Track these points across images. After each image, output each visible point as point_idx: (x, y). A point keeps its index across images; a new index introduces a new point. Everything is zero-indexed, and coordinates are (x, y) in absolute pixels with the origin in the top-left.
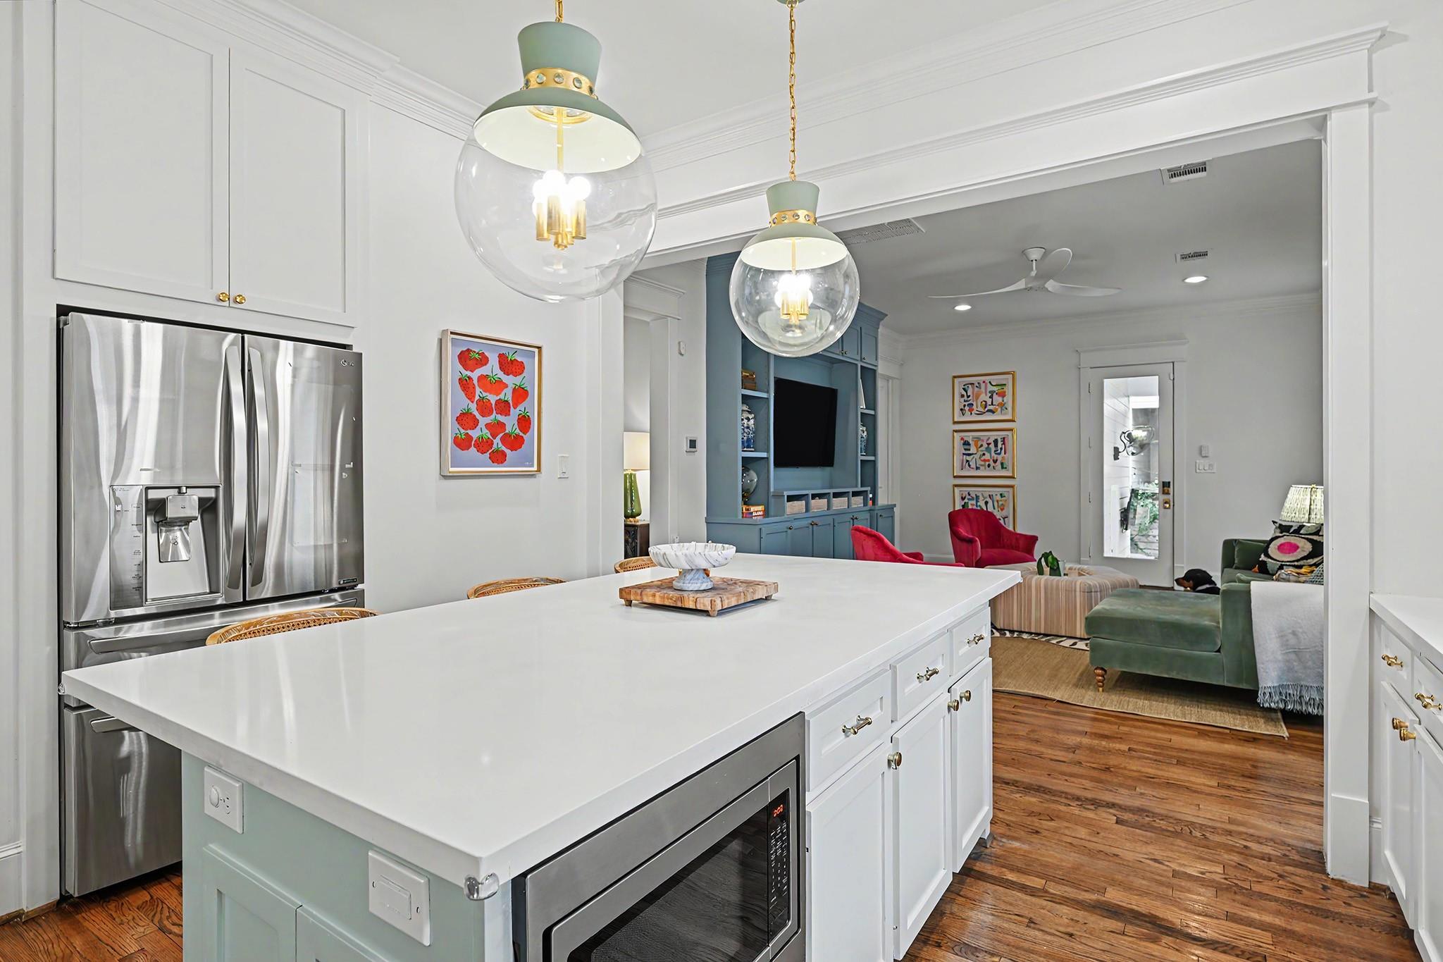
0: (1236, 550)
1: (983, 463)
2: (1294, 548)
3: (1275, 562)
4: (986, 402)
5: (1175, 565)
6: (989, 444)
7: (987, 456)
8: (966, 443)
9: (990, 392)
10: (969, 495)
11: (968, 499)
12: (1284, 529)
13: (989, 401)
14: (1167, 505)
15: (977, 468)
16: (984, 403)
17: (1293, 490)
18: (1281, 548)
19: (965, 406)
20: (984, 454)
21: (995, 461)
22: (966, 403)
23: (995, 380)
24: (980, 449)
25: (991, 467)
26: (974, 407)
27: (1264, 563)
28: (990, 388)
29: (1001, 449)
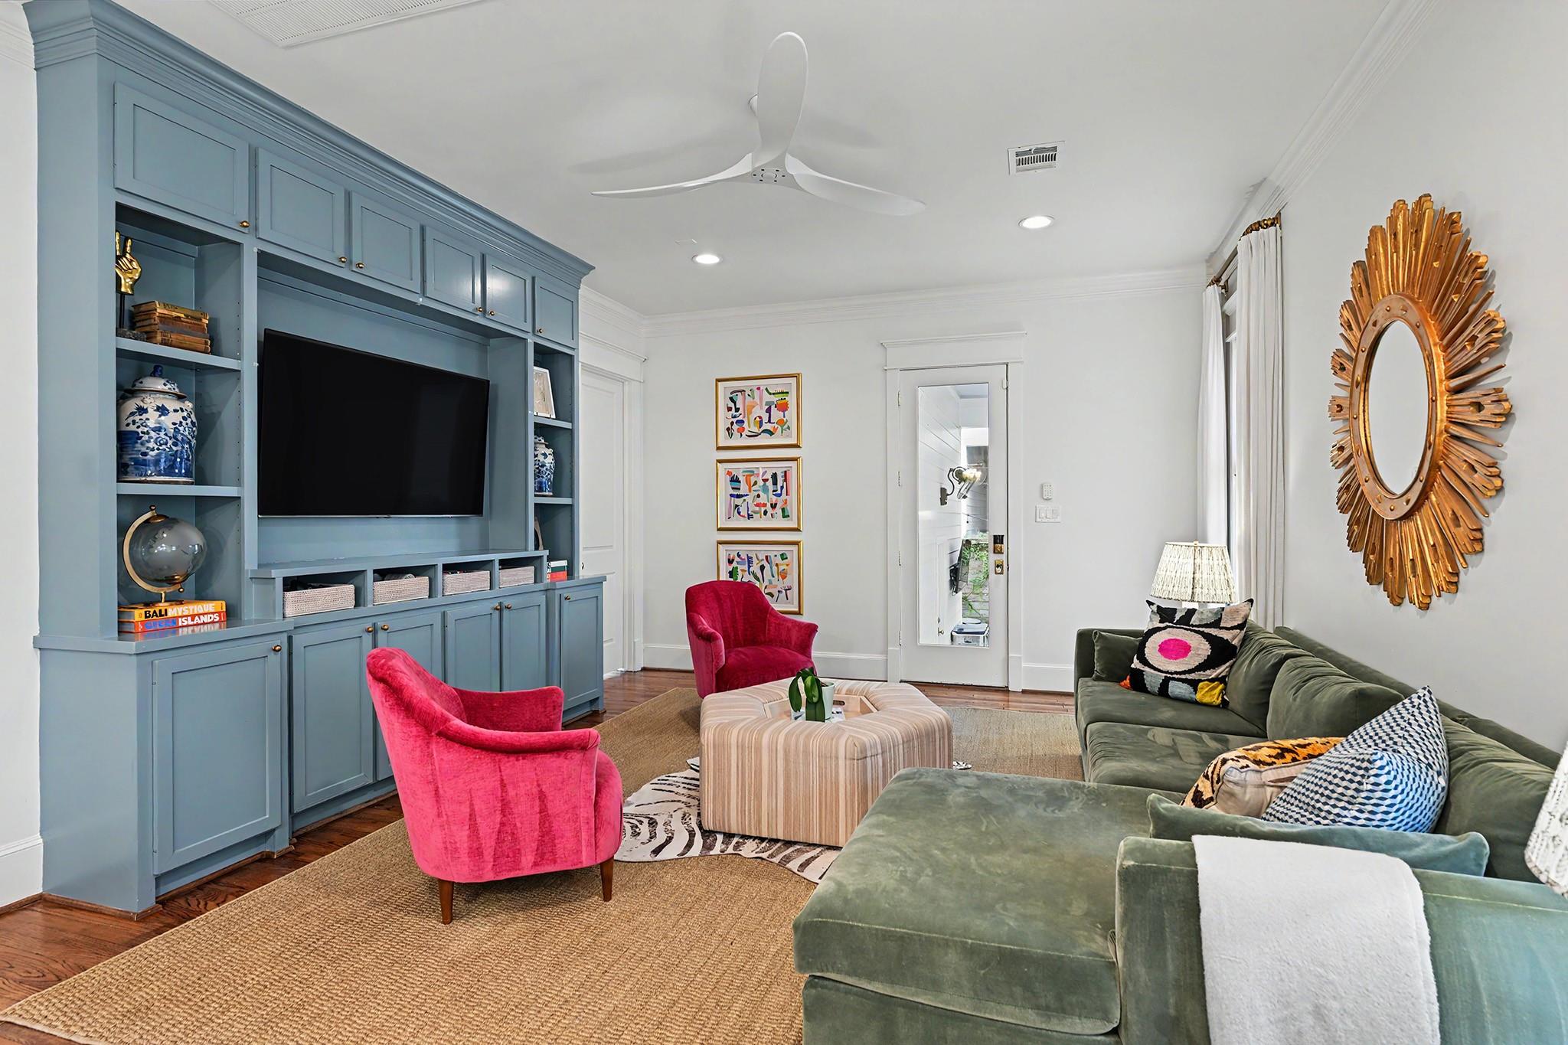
0: (1097, 648)
1: (757, 509)
2: (1183, 649)
3: (1156, 672)
4: (760, 417)
5: (1010, 655)
6: (765, 480)
7: (763, 499)
8: (735, 480)
9: (767, 403)
10: (739, 556)
11: (738, 563)
12: (1166, 615)
13: (765, 419)
14: (999, 570)
15: (750, 517)
16: (758, 419)
17: (1168, 549)
18: (1165, 649)
19: (732, 423)
20: (759, 496)
21: (774, 506)
22: (735, 420)
23: (776, 385)
24: (754, 488)
25: (769, 514)
26: (745, 425)
27: (1140, 673)
28: (767, 398)
29: (782, 487)
